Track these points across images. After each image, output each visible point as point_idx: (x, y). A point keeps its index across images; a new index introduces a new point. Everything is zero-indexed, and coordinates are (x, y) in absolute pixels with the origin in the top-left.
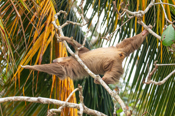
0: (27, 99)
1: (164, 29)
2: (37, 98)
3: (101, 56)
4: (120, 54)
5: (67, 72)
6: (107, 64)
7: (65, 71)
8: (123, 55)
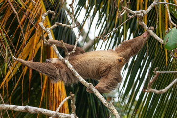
0: (14, 108)
1: (167, 31)
2: (24, 107)
3: (98, 60)
4: (119, 60)
5: (61, 75)
6: (103, 69)
7: (59, 74)
8: (123, 61)
